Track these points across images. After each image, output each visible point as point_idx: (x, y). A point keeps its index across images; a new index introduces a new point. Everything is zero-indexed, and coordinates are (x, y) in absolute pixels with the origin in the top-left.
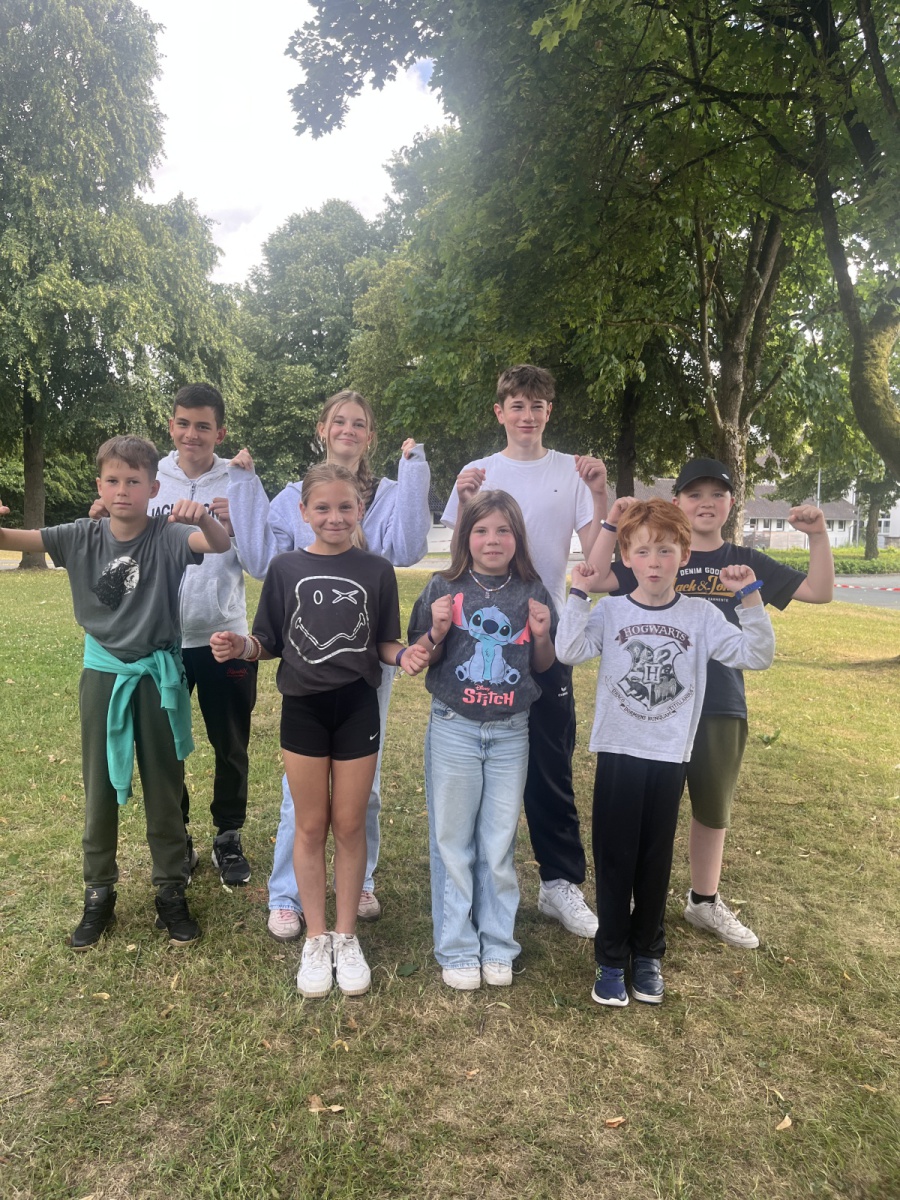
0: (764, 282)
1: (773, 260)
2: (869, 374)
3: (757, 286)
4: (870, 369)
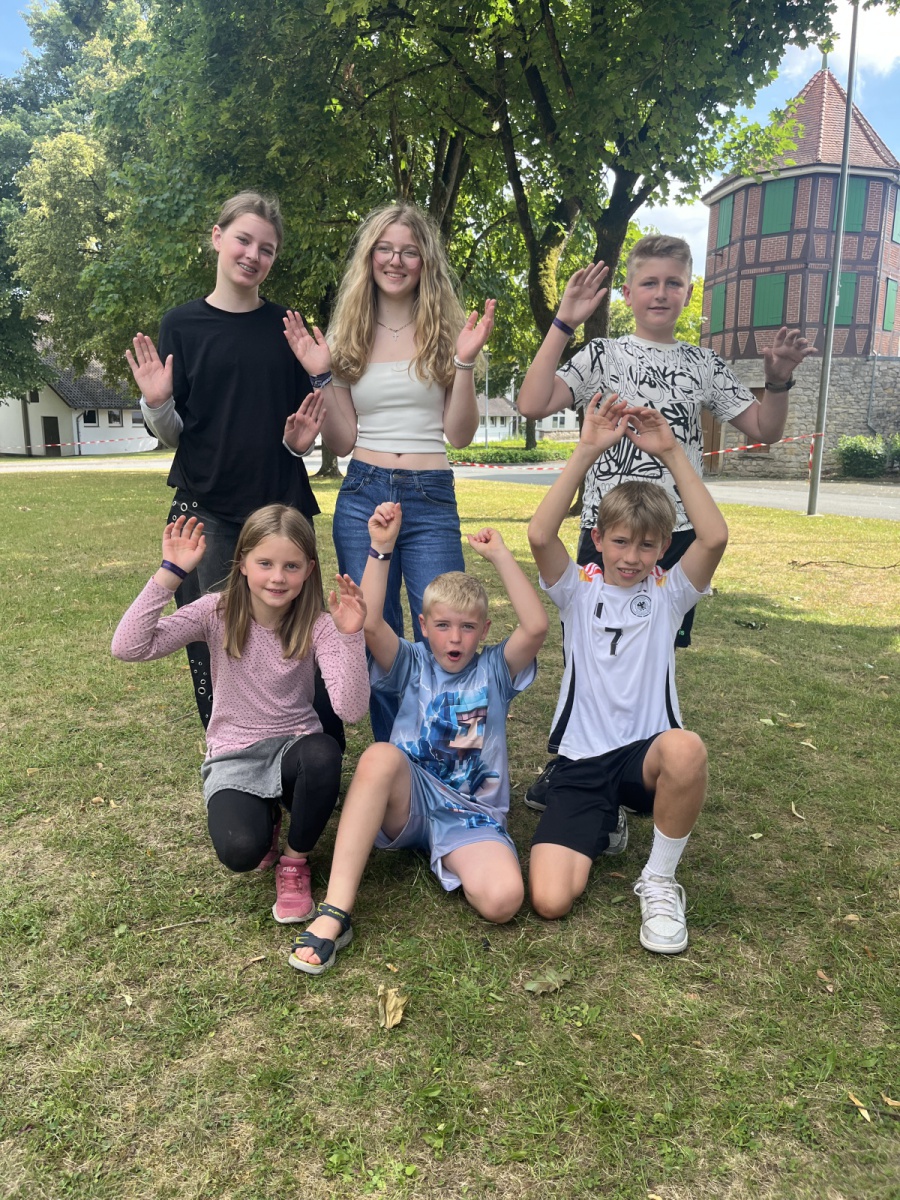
0: (449, 191)
1: (455, 172)
2: (543, 282)
3: (444, 195)
4: (544, 279)
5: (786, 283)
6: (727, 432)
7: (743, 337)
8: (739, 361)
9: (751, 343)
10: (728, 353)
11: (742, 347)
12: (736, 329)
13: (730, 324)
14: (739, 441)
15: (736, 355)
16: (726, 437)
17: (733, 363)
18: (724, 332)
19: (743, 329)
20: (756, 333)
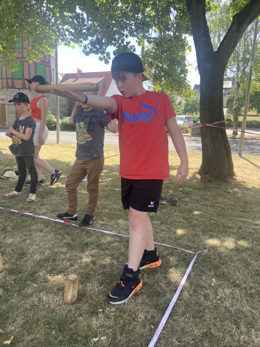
5: (23, 65)
6: (8, 113)
7: (10, 81)
8: (9, 89)
9: (13, 83)
10: (5, 86)
11: (10, 85)
12: (7, 78)
13: (5, 76)
14: (13, 117)
15: (8, 87)
16: (8, 115)
17: (7, 90)
18: (2, 78)
19: (9, 78)
20: (14, 80)
